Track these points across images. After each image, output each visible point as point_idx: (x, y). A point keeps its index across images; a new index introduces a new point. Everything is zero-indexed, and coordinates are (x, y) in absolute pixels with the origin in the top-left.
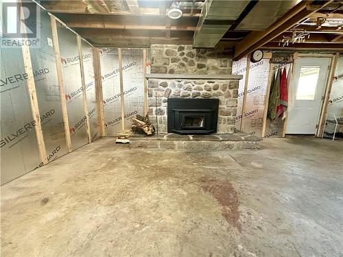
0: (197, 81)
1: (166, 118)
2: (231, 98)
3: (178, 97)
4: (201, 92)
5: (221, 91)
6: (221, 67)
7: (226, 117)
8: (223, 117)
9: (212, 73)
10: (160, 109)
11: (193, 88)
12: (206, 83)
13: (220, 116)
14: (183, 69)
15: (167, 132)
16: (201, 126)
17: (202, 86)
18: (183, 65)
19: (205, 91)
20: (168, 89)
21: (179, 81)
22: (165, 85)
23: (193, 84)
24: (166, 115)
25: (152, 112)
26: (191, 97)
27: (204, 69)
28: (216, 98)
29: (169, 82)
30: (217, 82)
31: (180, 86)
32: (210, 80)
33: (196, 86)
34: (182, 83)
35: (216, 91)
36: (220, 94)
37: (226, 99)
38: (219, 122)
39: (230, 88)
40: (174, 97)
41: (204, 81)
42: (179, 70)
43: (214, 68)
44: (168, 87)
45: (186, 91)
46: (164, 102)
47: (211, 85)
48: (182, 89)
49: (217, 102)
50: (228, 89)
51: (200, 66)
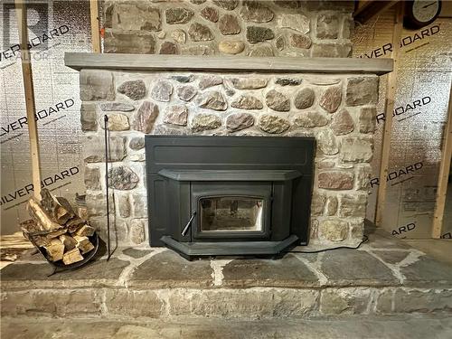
0: (241, 78)
1: (144, 200)
2: (355, 135)
3: (182, 131)
4: (258, 115)
5: (322, 112)
6: (320, 36)
7: (339, 195)
8: (330, 193)
9: (291, 57)
10: (121, 171)
11: (231, 100)
12: (272, 87)
13: (319, 190)
14: (204, 44)
15: (146, 245)
16: (258, 227)
17: (260, 95)
18: (205, 31)
19: (268, 112)
20: (148, 105)
21: (181, 80)
22: (137, 92)
23: (231, 87)
24: (142, 190)
25: (97, 179)
26: (223, 131)
27: (267, 44)
28: (305, 132)
29: (151, 82)
30: (307, 82)
31: (189, 95)
32: (286, 75)
33: (239, 94)
34: (195, 84)
35: (306, 112)
36: (317, 121)
37: (339, 139)
38: (315, 209)
39: (353, 104)
40: (166, 130)
41: (263, 77)
42: (191, 45)
43: (300, 41)
44: (149, 99)
45: (207, 112)
46: (136, 147)
47: (289, 91)
48: (192, 105)
49: (308, 147)
50: (343, 107)
51: (257, 36)
